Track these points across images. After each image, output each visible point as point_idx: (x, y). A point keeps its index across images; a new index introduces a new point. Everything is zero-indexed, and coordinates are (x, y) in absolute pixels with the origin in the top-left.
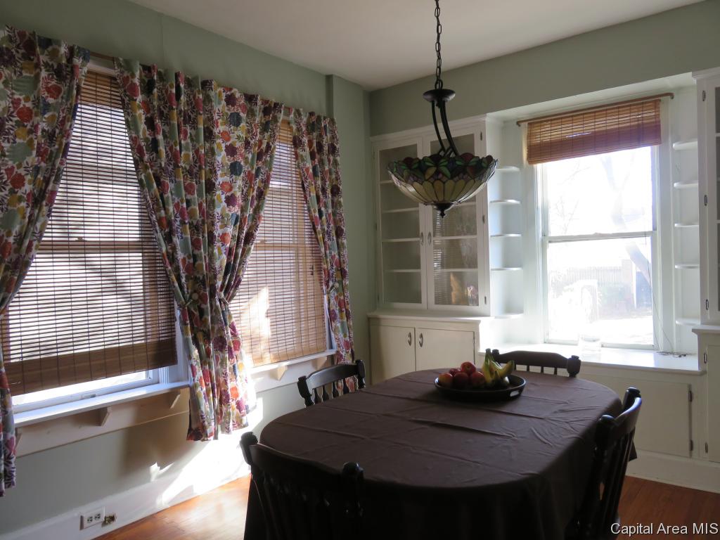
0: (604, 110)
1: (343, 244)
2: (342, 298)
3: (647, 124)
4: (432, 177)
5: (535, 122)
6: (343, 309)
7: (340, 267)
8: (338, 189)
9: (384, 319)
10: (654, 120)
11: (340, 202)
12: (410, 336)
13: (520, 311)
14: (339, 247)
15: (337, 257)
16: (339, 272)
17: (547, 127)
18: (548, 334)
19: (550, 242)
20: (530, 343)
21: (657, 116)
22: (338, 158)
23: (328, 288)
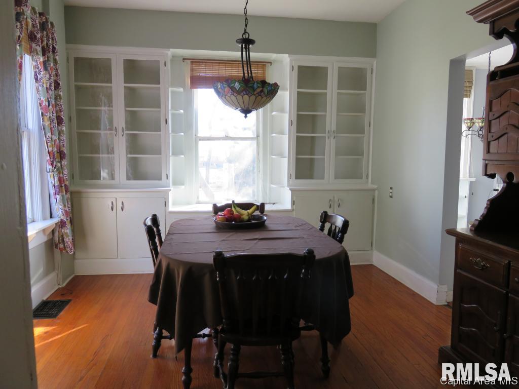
0: (236, 64)
1: (63, 131)
2: (61, 175)
3: (259, 76)
4: (258, 93)
5: (195, 61)
6: (63, 185)
7: (60, 150)
8: (59, 84)
9: (86, 192)
10: (262, 75)
11: (60, 95)
12: (112, 204)
13: (183, 184)
14: (59, 134)
15: (58, 141)
16: (59, 154)
17: (203, 66)
18: (198, 198)
19: (200, 140)
20: (189, 204)
21: (264, 73)
22: (57, 58)
23: (52, 167)
